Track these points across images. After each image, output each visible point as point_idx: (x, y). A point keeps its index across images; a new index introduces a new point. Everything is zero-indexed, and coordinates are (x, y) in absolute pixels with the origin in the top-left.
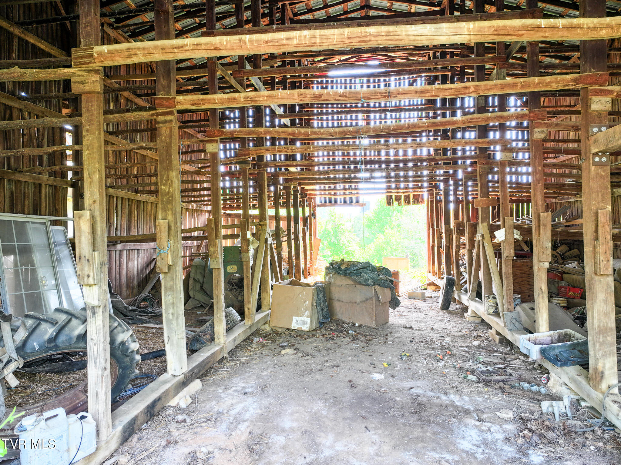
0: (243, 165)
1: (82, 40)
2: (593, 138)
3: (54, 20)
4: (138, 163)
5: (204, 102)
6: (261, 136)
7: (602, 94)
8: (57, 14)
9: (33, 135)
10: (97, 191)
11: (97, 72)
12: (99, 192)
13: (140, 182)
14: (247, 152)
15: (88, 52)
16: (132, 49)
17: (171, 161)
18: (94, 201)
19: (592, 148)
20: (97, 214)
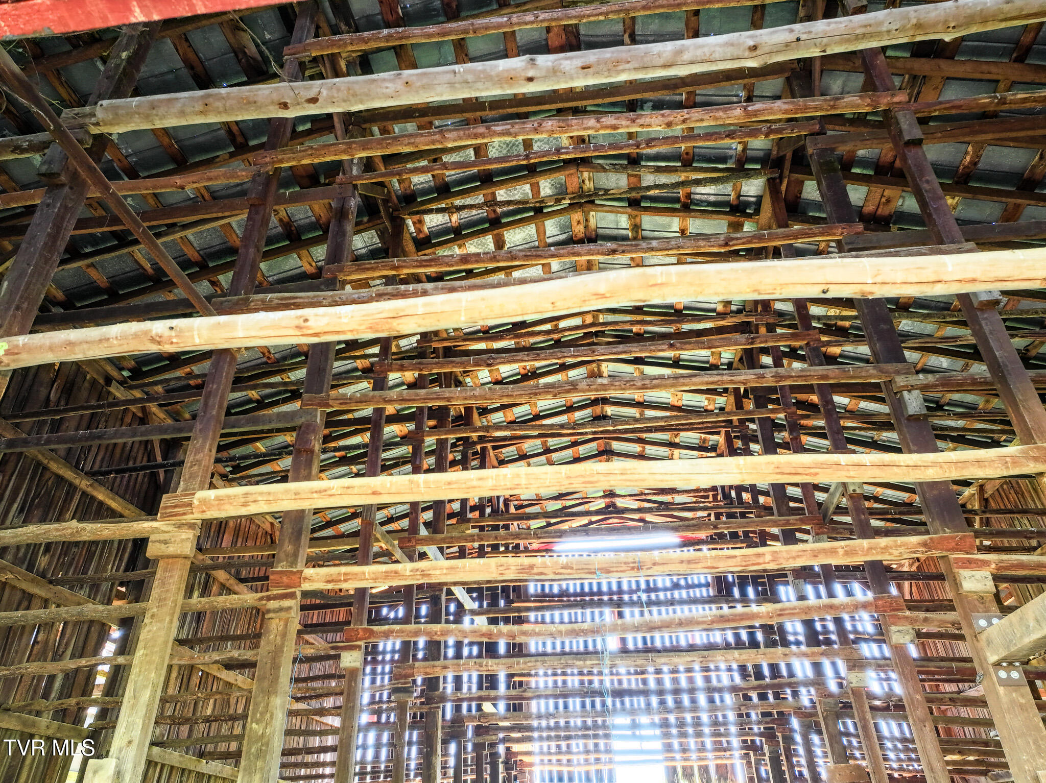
0: (401, 695)
1: (182, 483)
2: (983, 637)
3: (143, 468)
4: (218, 692)
5: (347, 578)
6: (436, 638)
7: (972, 565)
8: (149, 461)
9: (50, 643)
10: (139, 722)
11: (191, 526)
12: (143, 724)
13: (211, 735)
14: (409, 671)
15: (186, 500)
16: (251, 494)
17: (276, 679)
18: (130, 742)
19: (988, 654)
20: (128, 767)
